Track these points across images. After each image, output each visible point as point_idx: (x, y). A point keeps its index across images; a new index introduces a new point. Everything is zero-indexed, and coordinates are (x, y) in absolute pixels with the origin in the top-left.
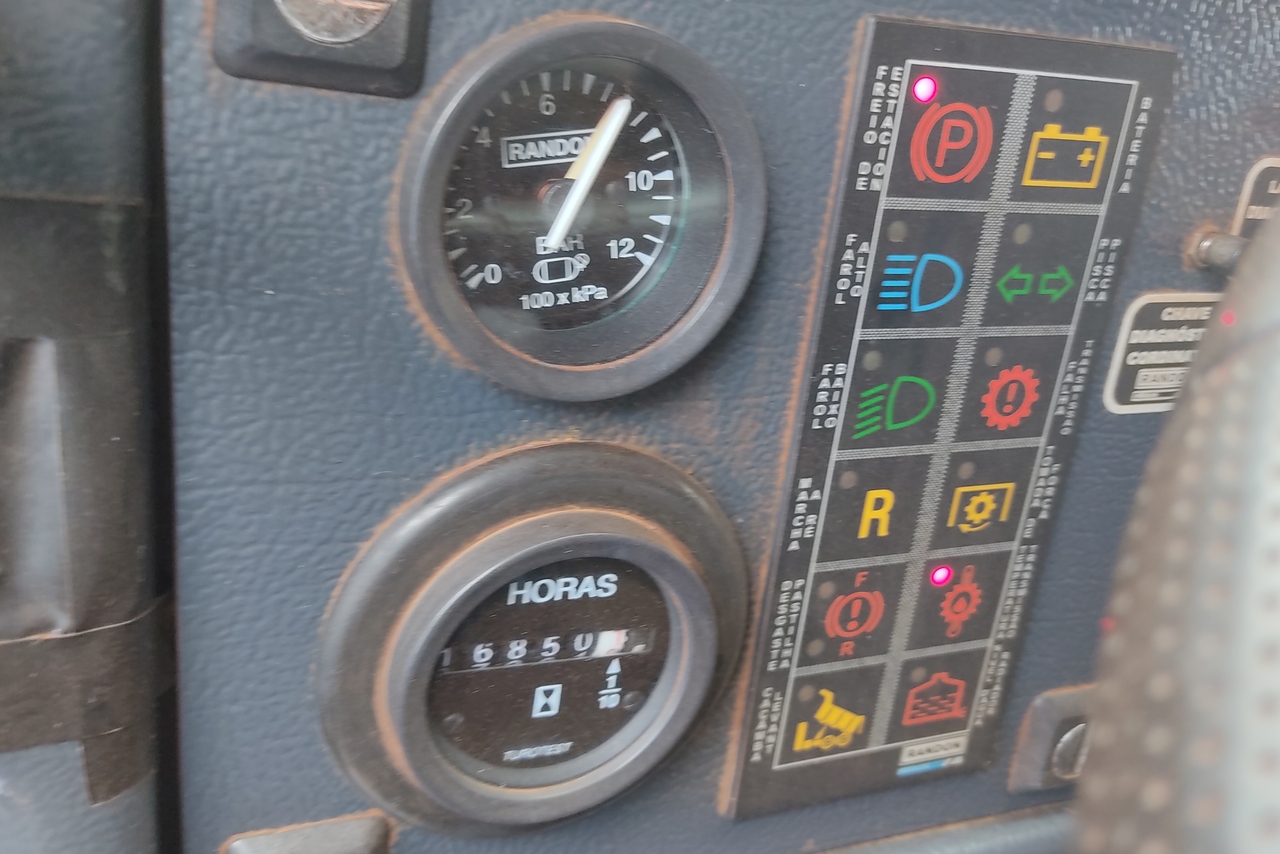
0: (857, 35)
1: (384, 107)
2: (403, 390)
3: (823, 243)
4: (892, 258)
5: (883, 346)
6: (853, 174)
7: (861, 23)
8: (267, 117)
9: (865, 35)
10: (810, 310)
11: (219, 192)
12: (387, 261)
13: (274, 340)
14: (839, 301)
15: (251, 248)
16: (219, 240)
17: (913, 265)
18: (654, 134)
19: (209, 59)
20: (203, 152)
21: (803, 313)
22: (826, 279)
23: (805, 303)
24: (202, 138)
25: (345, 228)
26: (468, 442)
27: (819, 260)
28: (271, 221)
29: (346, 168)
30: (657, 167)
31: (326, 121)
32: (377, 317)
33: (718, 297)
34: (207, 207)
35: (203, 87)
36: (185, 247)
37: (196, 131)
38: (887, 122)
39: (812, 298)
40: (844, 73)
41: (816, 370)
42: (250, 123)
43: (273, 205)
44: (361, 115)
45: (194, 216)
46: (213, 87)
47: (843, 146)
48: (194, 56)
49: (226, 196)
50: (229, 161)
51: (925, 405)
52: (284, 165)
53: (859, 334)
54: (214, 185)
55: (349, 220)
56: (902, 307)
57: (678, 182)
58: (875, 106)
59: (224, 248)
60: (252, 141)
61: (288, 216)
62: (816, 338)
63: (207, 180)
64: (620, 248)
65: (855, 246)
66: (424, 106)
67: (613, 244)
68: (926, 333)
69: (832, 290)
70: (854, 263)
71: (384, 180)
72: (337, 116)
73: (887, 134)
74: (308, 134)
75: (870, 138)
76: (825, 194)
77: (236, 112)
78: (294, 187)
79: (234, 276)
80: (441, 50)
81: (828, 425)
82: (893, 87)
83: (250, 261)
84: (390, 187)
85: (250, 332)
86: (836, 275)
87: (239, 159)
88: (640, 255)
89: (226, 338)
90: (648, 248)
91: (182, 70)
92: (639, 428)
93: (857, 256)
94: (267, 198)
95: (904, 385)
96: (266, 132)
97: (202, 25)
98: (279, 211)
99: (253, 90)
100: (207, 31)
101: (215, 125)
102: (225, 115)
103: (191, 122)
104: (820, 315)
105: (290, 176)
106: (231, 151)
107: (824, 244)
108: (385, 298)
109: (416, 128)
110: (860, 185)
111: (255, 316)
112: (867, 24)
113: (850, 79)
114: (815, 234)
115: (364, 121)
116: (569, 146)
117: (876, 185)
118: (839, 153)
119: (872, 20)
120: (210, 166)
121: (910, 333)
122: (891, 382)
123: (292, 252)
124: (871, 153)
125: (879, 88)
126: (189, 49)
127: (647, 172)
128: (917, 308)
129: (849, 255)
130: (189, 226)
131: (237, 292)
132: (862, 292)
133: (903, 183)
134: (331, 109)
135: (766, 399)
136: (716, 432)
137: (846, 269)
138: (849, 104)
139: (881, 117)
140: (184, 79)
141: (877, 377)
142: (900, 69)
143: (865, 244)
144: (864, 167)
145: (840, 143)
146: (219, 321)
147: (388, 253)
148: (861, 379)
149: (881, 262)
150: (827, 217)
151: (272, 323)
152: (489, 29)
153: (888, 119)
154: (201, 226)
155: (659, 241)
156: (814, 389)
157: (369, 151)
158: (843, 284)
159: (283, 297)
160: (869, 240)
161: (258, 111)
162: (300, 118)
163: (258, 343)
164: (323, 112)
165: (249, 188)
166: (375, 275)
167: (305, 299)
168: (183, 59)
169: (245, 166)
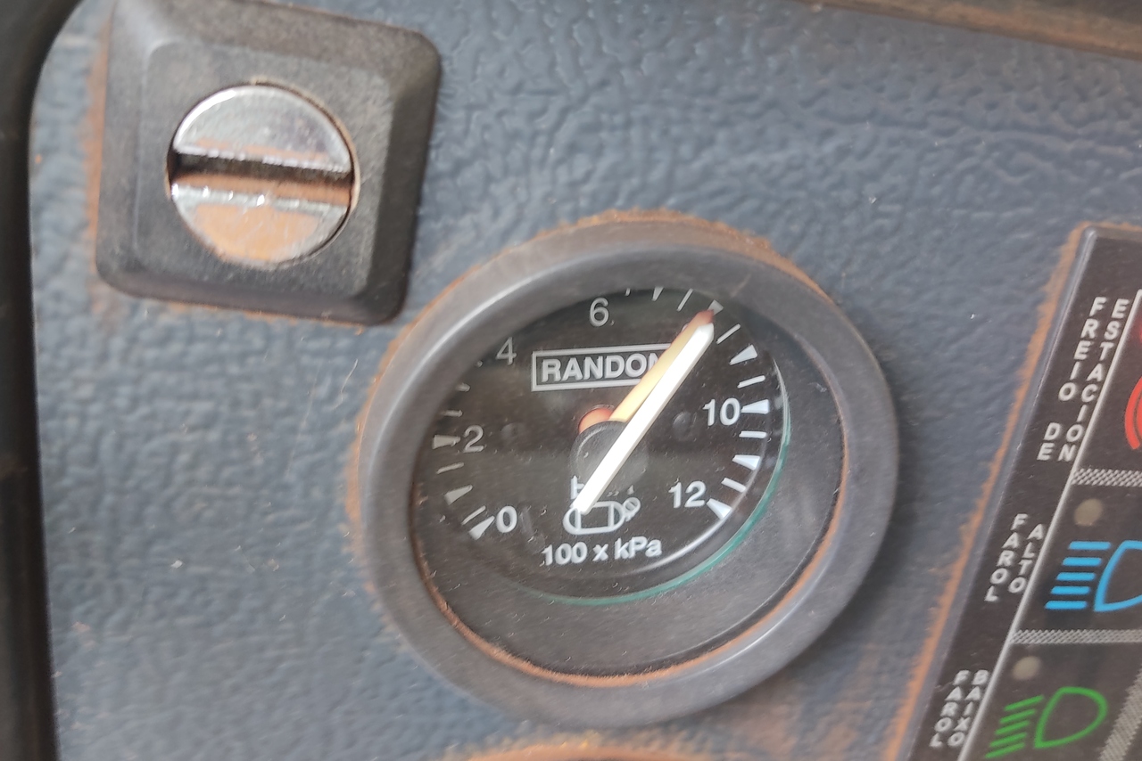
0: (1067, 251)
1: (345, 336)
2: (358, 683)
3: (976, 520)
4: (1075, 546)
5: (1044, 653)
6: (1035, 438)
7: (1074, 235)
8: (175, 348)
9: (1078, 253)
10: (947, 600)
11: (107, 443)
12: (343, 528)
13: (183, 621)
14: (991, 597)
15: (152, 510)
16: (109, 499)
17: (1106, 556)
18: (750, 353)
19: (93, 270)
20: (86, 391)
21: (935, 604)
22: (975, 569)
23: (941, 592)
24: (84, 372)
25: (286, 488)
26: (445, 744)
27: (968, 541)
28: (180, 479)
29: (288, 412)
30: (748, 396)
31: (261, 353)
32: (327, 597)
33: (809, 604)
34: (93, 459)
35: (86, 308)
36: (62, 507)
37: (74, 364)
38: (1097, 372)
39: (952, 588)
40: (1039, 301)
41: (946, 679)
42: (151, 354)
43: (184, 458)
44: (314, 345)
45: (74, 470)
46: (100, 308)
47: (1024, 400)
48: (72, 266)
49: (119, 447)
50: (121, 403)
51: (1092, 719)
52: (202, 407)
53: (1012, 637)
54: (101, 433)
55: (290, 477)
56: (1081, 605)
57: (776, 415)
58: (1081, 351)
59: (113, 509)
60: (155, 377)
61: (203, 472)
62: (950, 640)
63: (91, 427)
64: (685, 497)
65: (1024, 531)
66: (404, 335)
67: (677, 490)
68: (1108, 637)
69: (982, 582)
70: (1019, 552)
71: (344, 427)
72: (278, 347)
73: (1094, 387)
74: (234, 369)
75: (1067, 393)
76: (990, 458)
77: (133, 340)
78: (214, 436)
79: (129, 543)
80: (431, 264)
81: (952, 742)
82: (1113, 327)
83: (152, 527)
84: (351, 437)
85: (150, 610)
86: (990, 564)
87: (135, 402)
88: (715, 505)
89: (117, 617)
90: (726, 496)
91: (56, 284)
92: (684, 734)
93: (1024, 544)
94: (175, 449)
95: (1066, 699)
96: (177, 365)
97: (84, 225)
98: (192, 466)
99: (155, 313)
100: (90, 234)
101: (104, 357)
102: (118, 343)
103: (69, 351)
104: (960, 612)
105: (208, 422)
106: (125, 390)
107: (977, 524)
108: (338, 574)
109: (390, 363)
110: (1044, 453)
111: (156, 592)
112: (1082, 240)
113: (1047, 310)
114: (968, 508)
115: (317, 354)
116: (625, 366)
117: (1066, 453)
118: (1017, 406)
119: (1091, 234)
120: (95, 409)
121: (1087, 637)
122: (1049, 695)
123: (209, 514)
124: (1067, 414)
125: (1090, 327)
126: (65, 258)
127: (734, 402)
128: (1100, 606)
129: (1013, 540)
130: (67, 482)
131: (134, 562)
132: (1025, 588)
133: (1106, 451)
134: (269, 338)
135: (868, 704)
136: (793, 741)
137: (1006, 558)
138: (1041, 344)
139: (1088, 366)
140: (58, 296)
141: (1030, 688)
142: (1126, 302)
143: (1039, 527)
144: (1053, 430)
145: (1020, 394)
146: (109, 596)
147: (343, 518)
148: (1008, 690)
149: (1059, 548)
150: (988, 487)
151: (180, 600)
152: (505, 236)
153: (1099, 368)
154: (82, 482)
155: (742, 489)
156: (939, 701)
157: (323, 391)
158: (1000, 576)
159: (194, 570)
160: (1047, 524)
161: (166, 338)
162: (224, 348)
163: (161, 624)
164: (258, 342)
165: (150, 437)
166: (325, 545)
167: (226, 572)
168: (57, 269)
169: (144, 410)
